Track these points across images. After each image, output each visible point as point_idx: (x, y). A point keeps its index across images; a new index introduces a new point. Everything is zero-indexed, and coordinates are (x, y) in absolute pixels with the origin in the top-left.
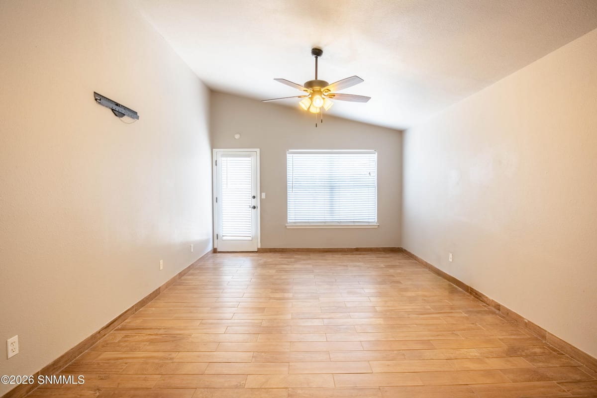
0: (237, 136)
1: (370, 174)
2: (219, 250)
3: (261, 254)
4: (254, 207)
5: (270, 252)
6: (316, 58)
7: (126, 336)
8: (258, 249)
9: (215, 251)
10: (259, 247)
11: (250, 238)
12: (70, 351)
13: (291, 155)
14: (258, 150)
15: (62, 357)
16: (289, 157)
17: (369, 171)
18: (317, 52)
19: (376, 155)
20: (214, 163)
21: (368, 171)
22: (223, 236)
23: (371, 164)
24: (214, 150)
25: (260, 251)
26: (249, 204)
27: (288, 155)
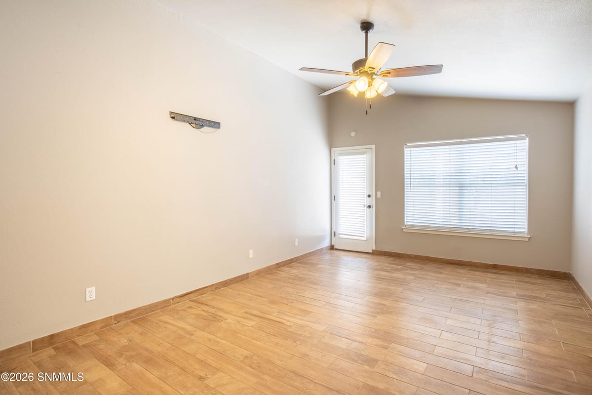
0: (353, 134)
1: (516, 167)
2: (336, 247)
3: (375, 257)
4: (369, 207)
5: (385, 255)
6: (367, 33)
7: (190, 307)
8: (373, 250)
9: (332, 248)
10: (374, 249)
11: (365, 239)
12: (142, 307)
13: (409, 149)
14: (373, 147)
15: (134, 310)
16: (407, 151)
17: (516, 163)
18: (367, 26)
19: (526, 142)
20: (332, 162)
21: (513, 163)
22: (340, 234)
23: (518, 154)
24: (332, 149)
25: (375, 253)
26: (364, 204)
27: (405, 150)
